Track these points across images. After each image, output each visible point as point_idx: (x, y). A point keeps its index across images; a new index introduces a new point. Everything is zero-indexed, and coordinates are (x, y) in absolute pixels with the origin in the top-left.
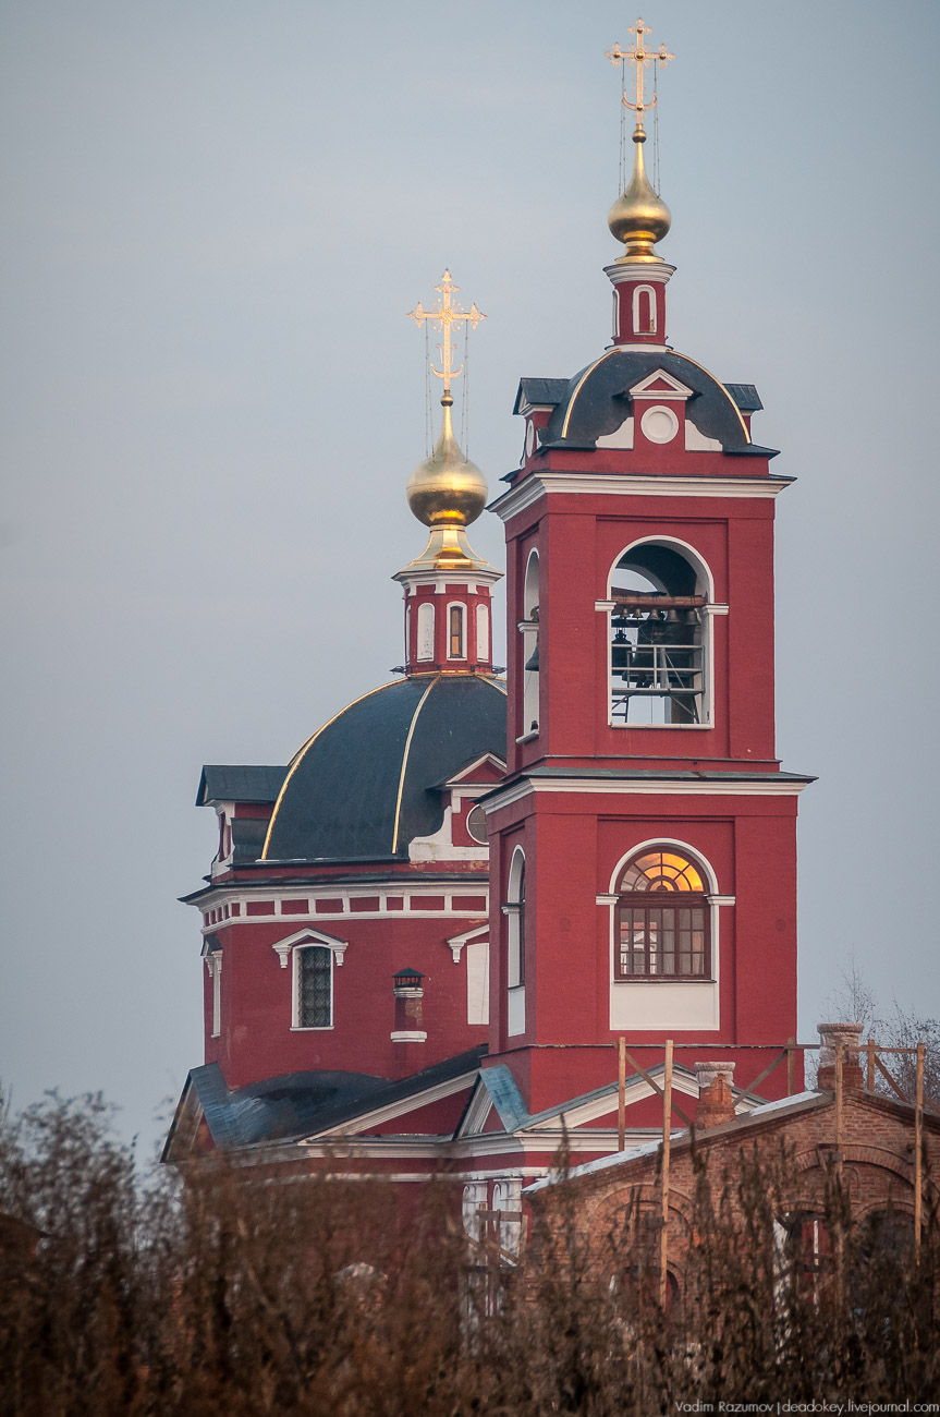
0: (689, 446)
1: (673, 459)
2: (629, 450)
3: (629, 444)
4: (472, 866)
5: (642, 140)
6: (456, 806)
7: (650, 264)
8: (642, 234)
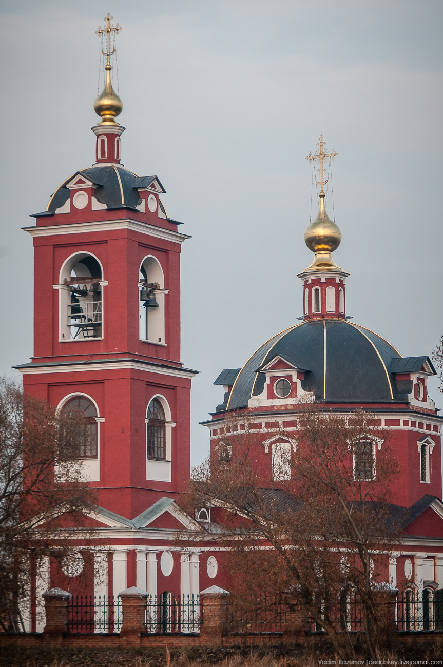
0: (93, 209)
1: (87, 215)
2: (68, 213)
3: (68, 211)
4: (275, 408)
5: (110, 69)
6: (268, 381)
7: (109, 125)
8: (107, 112)
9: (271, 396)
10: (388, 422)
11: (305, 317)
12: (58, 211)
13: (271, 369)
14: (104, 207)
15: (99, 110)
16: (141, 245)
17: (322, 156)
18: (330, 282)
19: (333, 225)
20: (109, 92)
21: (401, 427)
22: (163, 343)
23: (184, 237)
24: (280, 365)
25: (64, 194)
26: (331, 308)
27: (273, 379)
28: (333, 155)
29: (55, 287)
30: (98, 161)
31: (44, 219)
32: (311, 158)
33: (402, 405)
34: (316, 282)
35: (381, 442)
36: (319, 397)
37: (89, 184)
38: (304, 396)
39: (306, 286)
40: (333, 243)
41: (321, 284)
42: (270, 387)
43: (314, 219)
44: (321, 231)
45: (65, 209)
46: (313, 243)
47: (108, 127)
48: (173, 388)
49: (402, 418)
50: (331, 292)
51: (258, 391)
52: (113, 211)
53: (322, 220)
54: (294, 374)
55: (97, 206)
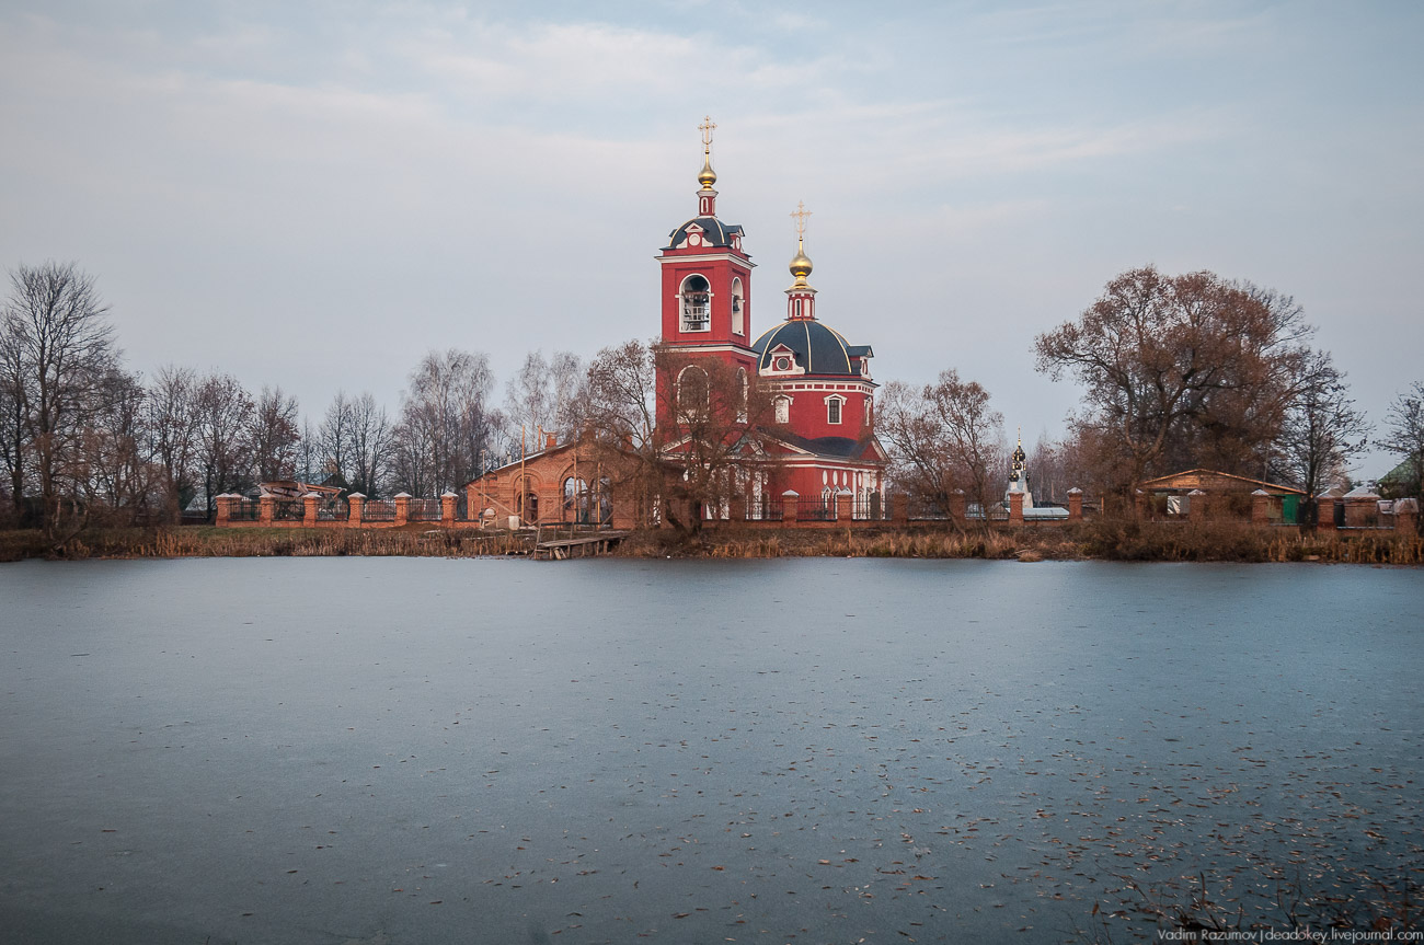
9: (775, 369)
10: (849, 387)
11: (790, 319)
12: (678, 247)
13: (776, 351)
14: (712, 245)
15: (702, 180)
16: (734, 270)
17: (801, 214)
18: (807, 296)
19: (807, 259)
20: (708, 168)
21: (857, 390)
22: (742, 334)
23: (753, 266)
24: (782, 349)
25: (681, 235)
26: (807, 314)
27: (777, 358)
28: (809, 214)
29: (677, 296)
30: (701, 214)
31: (667, 252)
32: (793, 215)
33: (856, 376)
34: (798, 296)
35: (845, 399)
36: (807, 370)
37: (701, 229)
38: (798, 370)
39: (791, 298)
40: (808, 271)
41: (802, 298)
42: (774, 363)
43: (796, 255)
44: (801, 263)
45: (684, 245)
46: (795, 271)
47: (708, 192)
48: (748, 364)
49: (858, 384)
50: (807, 302)
51: (766, 365)
52: (718, 248)
53: (801, 256)
54: (791, 356)
55: (706, 244)
